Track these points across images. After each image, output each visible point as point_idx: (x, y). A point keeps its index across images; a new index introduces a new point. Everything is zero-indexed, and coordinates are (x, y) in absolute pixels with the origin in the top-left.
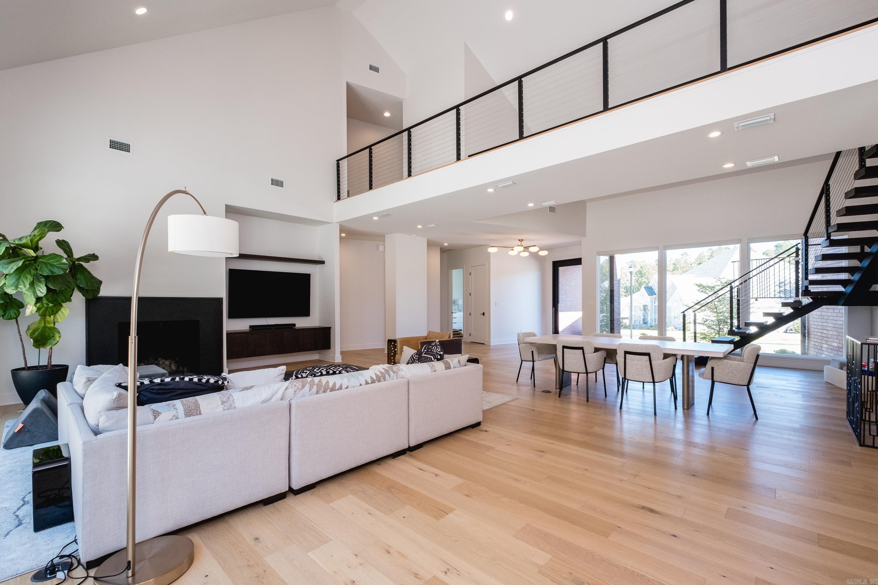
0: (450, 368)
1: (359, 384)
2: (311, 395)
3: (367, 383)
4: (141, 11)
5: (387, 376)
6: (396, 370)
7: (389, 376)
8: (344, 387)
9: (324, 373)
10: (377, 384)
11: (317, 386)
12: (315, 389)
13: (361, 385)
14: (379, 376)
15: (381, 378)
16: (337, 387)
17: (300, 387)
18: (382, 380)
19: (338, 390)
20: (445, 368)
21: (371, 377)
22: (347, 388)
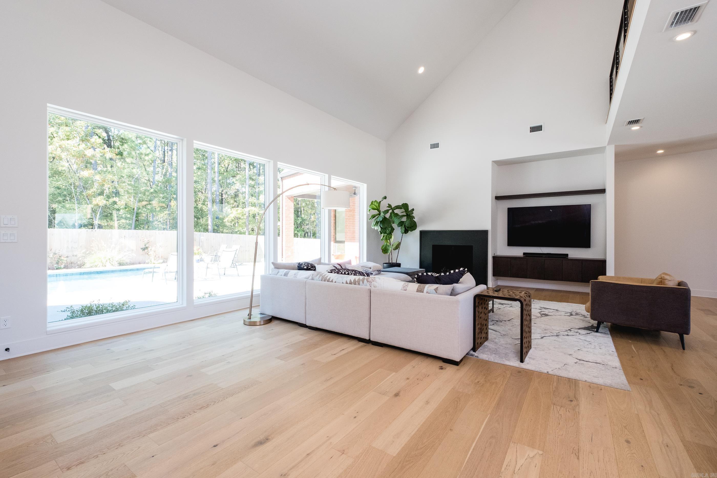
0: (423, 292)
1: (342, 282)
2: (319, 280)
3: (347, 283)
4: (421, 70)
5: (361, 282)
6: (371, 280)
7: (363, 283)
8: (334, 281)
9: (343, 273)
10: (353, 285)
11: (322, 277)
12: (320, 278)
13: (343, 283)
14: (356, 281)
15: (357, 282)
16: (330, 280)
17: (316, 275)
18: (357, 284)
19: (331, 282)
20: (416, 291)
21: (350, 280)
22: (335, 282)
